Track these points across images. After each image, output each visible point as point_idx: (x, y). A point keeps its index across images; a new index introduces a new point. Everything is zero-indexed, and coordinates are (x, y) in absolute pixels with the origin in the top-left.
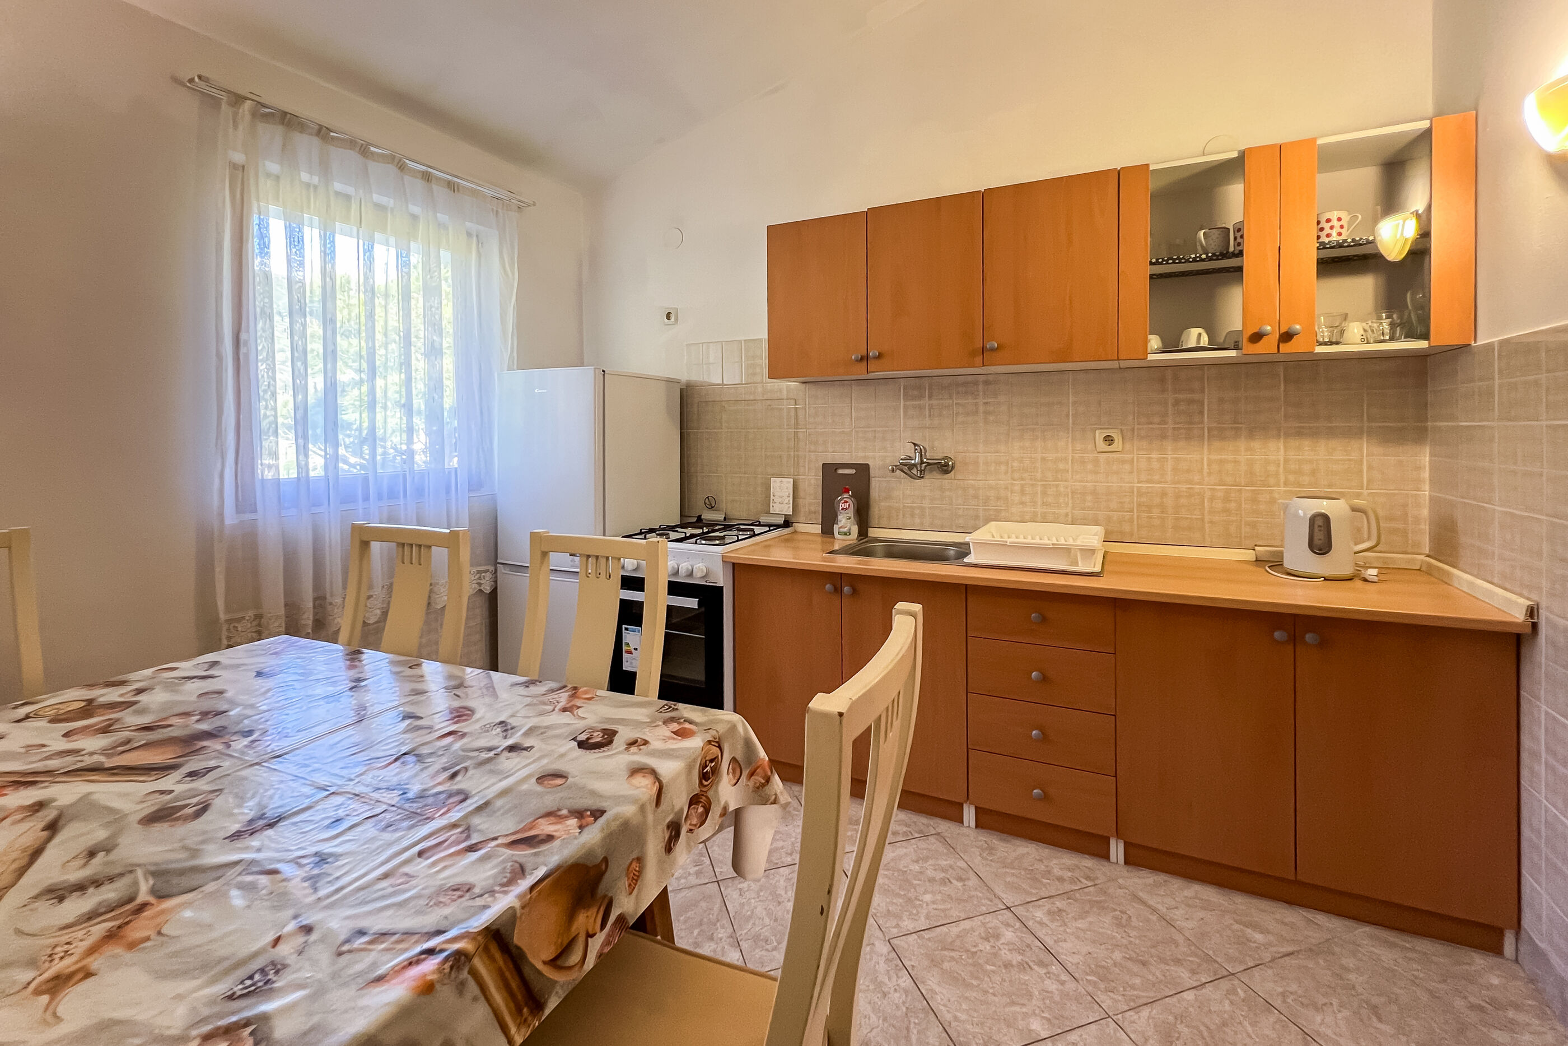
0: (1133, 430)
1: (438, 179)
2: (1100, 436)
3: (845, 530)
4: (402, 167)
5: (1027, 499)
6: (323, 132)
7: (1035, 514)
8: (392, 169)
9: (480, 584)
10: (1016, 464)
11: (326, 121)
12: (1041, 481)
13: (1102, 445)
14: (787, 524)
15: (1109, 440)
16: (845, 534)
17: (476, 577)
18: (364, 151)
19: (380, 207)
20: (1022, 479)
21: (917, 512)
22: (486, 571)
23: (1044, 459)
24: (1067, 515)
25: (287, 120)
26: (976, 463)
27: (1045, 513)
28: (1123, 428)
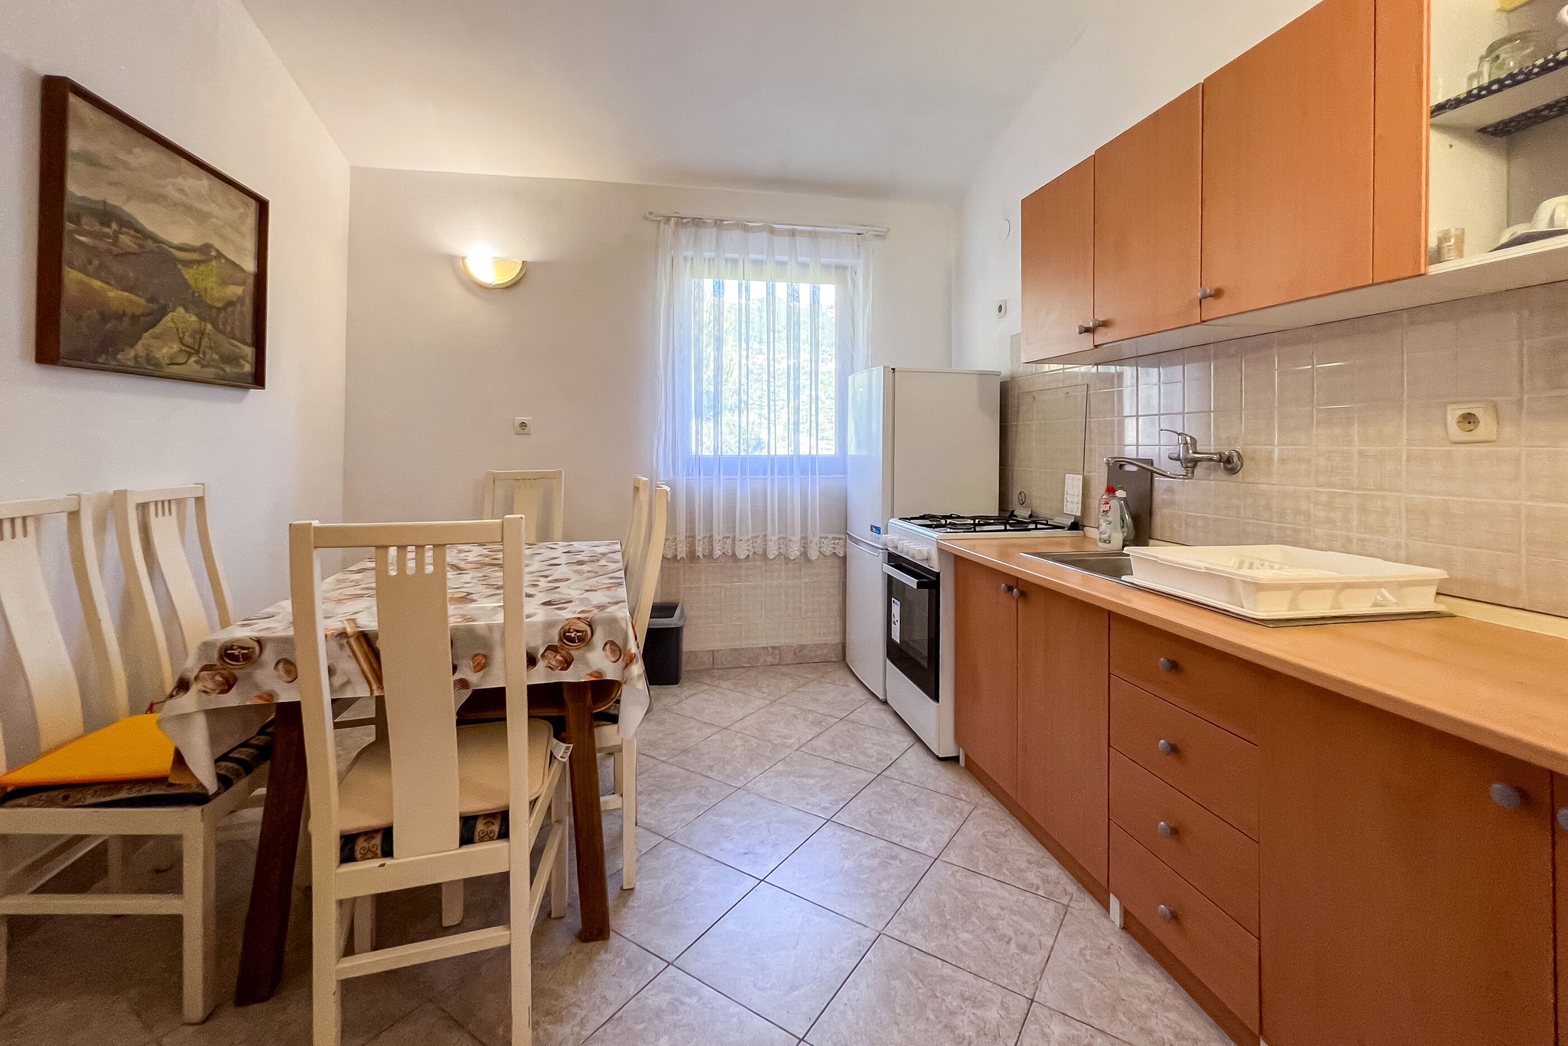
0: (1520, 402)
1: (802, 232)
2: (1453, 414)
3: (1105, 536)
4: (772, 231)
5: (1337, 515)
6: (719, 223)
7: (1349, 540)
8: (765, 235)
9: (834, 548)
10: (1322, 462)
11: (718, 215)
12: (1358, 489)
13: (1455, 431)
14: (1075, 526)
15: (1469, 419)
16: (1105, 541)
17: (832, 542)
18: (746, 229)
19: (756, 262)
20: (1329, 485)
21: (1200, 523)
22: (840, 539)
23: (1361, 454)
24: (1398, 547)
25: (698, 223)
26: (1269, 460)
27: (1364, 540)
28: (1496, 399)
